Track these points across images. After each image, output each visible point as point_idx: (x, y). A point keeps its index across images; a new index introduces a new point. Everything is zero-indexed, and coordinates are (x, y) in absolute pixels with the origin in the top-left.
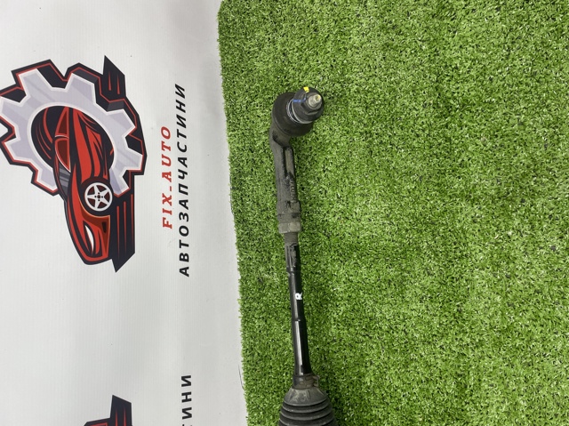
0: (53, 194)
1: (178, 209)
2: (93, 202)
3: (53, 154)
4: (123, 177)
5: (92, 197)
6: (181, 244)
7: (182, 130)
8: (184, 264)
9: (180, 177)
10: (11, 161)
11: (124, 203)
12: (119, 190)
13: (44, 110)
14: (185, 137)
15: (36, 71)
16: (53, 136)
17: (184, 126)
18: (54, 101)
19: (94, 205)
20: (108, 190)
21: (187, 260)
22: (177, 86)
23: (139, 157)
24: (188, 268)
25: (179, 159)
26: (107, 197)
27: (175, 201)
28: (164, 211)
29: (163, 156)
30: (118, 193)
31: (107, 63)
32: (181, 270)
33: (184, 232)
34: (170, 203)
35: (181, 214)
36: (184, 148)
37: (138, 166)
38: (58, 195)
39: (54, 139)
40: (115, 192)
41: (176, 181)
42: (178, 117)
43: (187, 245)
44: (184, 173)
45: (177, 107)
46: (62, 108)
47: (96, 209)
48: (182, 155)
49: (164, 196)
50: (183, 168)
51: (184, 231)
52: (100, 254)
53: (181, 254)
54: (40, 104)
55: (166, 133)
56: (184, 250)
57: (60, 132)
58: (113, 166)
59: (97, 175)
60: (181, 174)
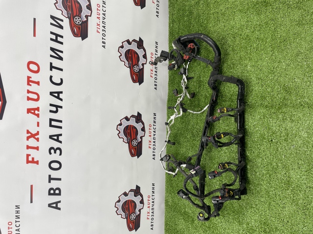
0: (126, 143)
1: (153, 143)
2: (133, 144)
3: (127, 135)
10: (120, 138)
11: (140, 144)
14: (155, 125)
15: (124, 119)
17: (155, 123)
21: (155, 156)
22: (154, 114)
23: (143, 133)
24: (155, 158)
26: (136, 143)
27: (152, 142)
28: (149, 144)
29: (149, 131)
31: (138, 113)
32: (153, 158)
33: (154, 149)
37: (143, 135)
39: (127, 132)
40: (138, 141)
41: (152, 137)
42: (154, 121)
44: (155, 134)
48: (154, 130)
52: (135, 155)
54: (125, 125)
56: (154, 153)
57: (128, 130)
59: (135, 138)
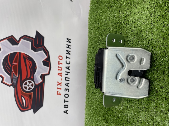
0: (10, 86)
1: (64, 87)
2: (26, 88)
3: (11, 71)
4: (40, 77)
5: (26, 86)
6: (65, 101)
7: (68, 56)
8: (66, 109)
9: (66, 74)
11: (40, 88)
12: (38, 82)
13: (9, 54)
14: (70, 58)
15: (6, 40)
16: (11, 64)
17: (70, 54)
18: (13, 51)
19: (26, 89)
20: (33, 82)
21: (68, 107)
22: (68, 39)
23: (47, 68)
24: (67, 111)
25: (66, 67)
26: (32, 85)
27: (63, 84)
28: (58, 88)
29: (59, 67)
30: (37, 83)
32: (64, 112)
34: (61, 85)
35: (66, 89)
36: (69, 63)
37: (47, 72)
38: (12, 86)
39: (12, 65)
40: (36, 83)
41: (64, 76)
42: (67, 51)
43: (68, 101)
44: (68, 72)
45: (67, 47)
46: (16, 53)
47: (27, 90)
48: (68, 65)
49: (58, 82)
50: (68, 71)
51: (67, 96)
52: (28, 107)
53: (65, 105)
54: (7, 53)
55: (61, 58)
56: (66, 103)
57: (14, 62)
58: (36, 73)
59: (28, 77)
60: (67, 73)
